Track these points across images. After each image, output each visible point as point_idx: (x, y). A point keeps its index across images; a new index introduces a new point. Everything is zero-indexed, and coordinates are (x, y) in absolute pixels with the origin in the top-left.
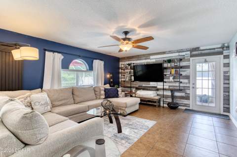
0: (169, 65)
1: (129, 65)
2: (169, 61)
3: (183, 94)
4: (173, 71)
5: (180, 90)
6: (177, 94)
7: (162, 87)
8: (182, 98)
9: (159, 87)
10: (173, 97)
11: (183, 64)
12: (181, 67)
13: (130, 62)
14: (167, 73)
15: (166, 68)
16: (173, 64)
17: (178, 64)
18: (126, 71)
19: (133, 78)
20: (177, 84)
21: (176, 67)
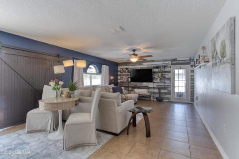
0: (157, 70)
1: (126, 69)
2: (157, 67)
3: (166, 91)
4: (160, 74)
5: (164, 88)
6: (163, 91)
7: (152, 86)
8: (166, 93)
9: (150, 86)
10: (160, 93)
11: (166, 69)
12: (166, 72)
13: (127, 67)
14: (155, 76)
15: (155, 72)
16: (160, 70)
17: (163, 70)
18: (124, 74)
19: (130, 79)
20: (163, 84)
21: (162, 72)
